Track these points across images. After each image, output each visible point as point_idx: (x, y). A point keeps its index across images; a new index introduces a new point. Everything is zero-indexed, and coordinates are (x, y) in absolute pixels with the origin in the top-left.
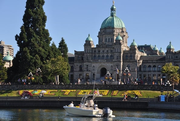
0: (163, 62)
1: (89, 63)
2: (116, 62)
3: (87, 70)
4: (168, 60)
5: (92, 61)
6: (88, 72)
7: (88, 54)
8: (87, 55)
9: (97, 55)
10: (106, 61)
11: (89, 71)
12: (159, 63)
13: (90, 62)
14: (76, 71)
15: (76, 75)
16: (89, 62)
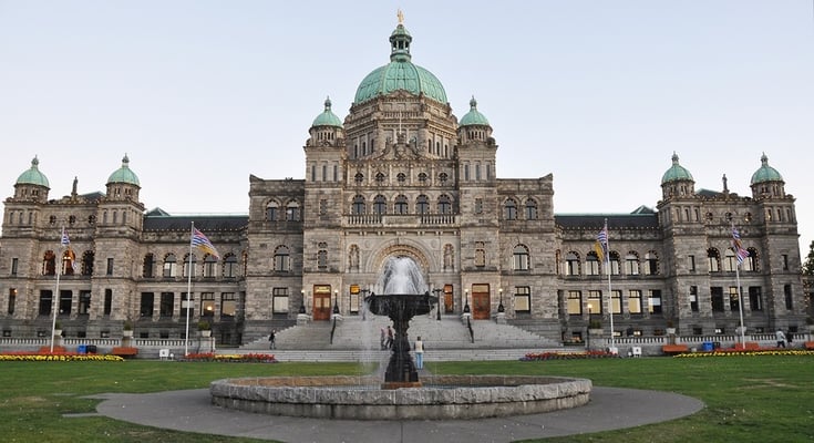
0: (645, 237)
1: (334, 233)
2: (472, 225)
3: (323, 269)
4: (684, 226)
5: (344, 222)
6: (326, 279)
7: (328, 191)
8: (322, 193)
9: (371, 197)
10: (419, 221)
11: (334, 271)
12: (632, 241)
13: (338, 227)
14: (258, 275)
15: (257, 294)
16: (330, 227)
